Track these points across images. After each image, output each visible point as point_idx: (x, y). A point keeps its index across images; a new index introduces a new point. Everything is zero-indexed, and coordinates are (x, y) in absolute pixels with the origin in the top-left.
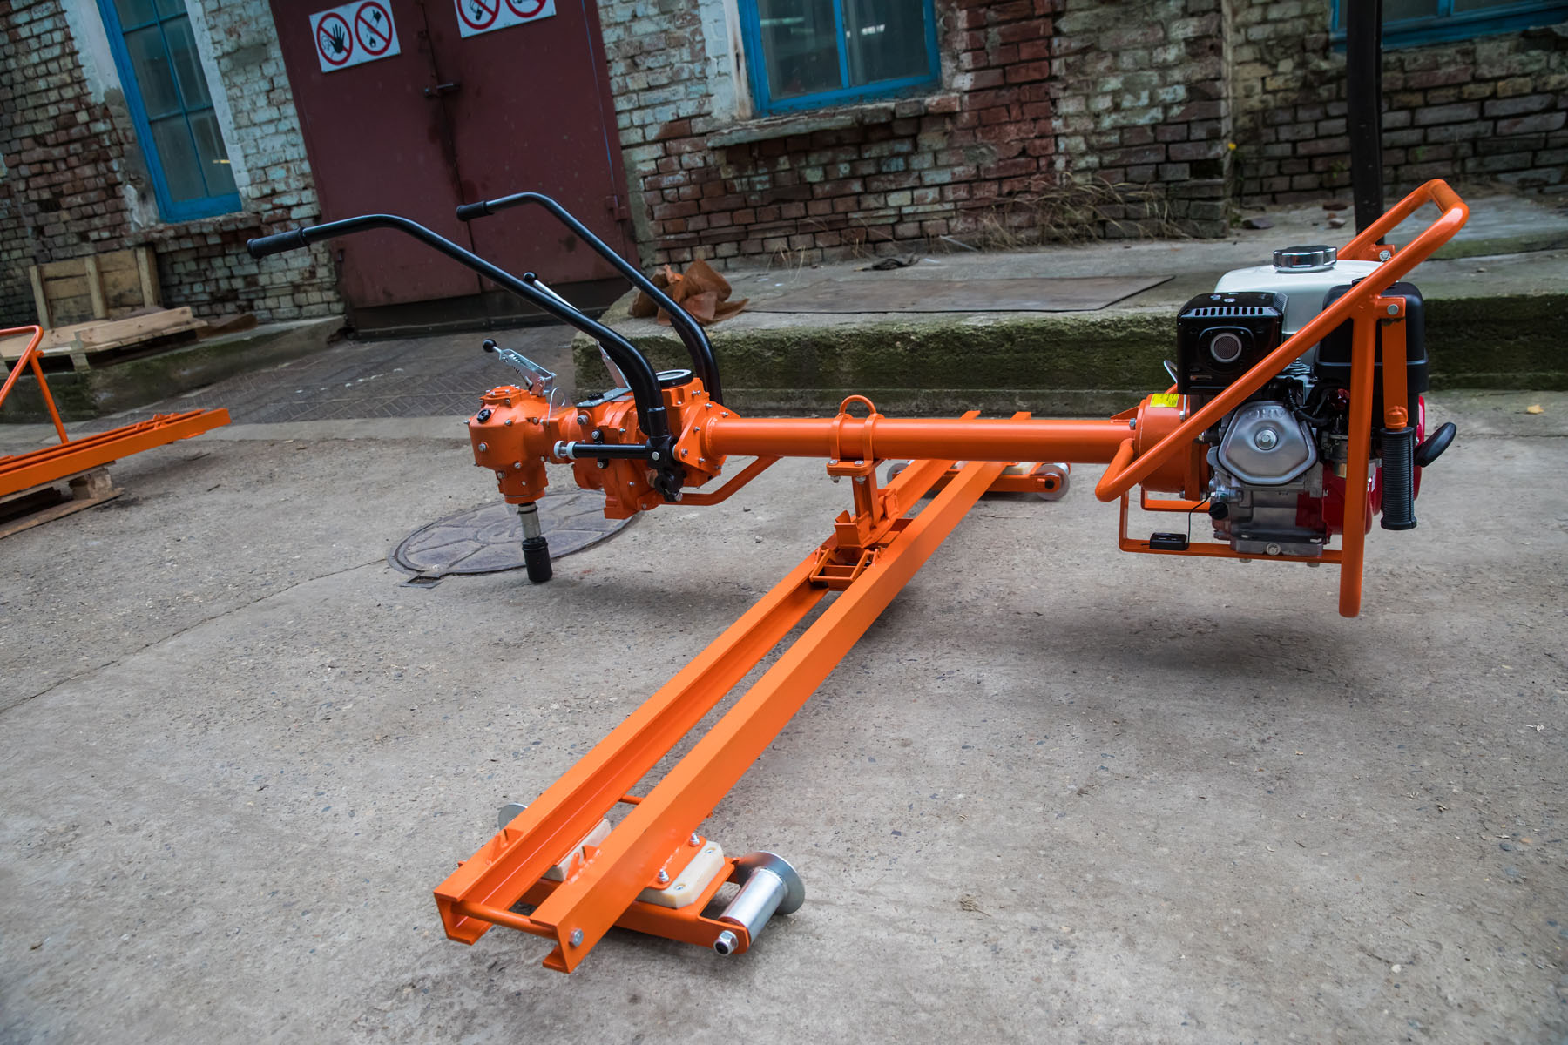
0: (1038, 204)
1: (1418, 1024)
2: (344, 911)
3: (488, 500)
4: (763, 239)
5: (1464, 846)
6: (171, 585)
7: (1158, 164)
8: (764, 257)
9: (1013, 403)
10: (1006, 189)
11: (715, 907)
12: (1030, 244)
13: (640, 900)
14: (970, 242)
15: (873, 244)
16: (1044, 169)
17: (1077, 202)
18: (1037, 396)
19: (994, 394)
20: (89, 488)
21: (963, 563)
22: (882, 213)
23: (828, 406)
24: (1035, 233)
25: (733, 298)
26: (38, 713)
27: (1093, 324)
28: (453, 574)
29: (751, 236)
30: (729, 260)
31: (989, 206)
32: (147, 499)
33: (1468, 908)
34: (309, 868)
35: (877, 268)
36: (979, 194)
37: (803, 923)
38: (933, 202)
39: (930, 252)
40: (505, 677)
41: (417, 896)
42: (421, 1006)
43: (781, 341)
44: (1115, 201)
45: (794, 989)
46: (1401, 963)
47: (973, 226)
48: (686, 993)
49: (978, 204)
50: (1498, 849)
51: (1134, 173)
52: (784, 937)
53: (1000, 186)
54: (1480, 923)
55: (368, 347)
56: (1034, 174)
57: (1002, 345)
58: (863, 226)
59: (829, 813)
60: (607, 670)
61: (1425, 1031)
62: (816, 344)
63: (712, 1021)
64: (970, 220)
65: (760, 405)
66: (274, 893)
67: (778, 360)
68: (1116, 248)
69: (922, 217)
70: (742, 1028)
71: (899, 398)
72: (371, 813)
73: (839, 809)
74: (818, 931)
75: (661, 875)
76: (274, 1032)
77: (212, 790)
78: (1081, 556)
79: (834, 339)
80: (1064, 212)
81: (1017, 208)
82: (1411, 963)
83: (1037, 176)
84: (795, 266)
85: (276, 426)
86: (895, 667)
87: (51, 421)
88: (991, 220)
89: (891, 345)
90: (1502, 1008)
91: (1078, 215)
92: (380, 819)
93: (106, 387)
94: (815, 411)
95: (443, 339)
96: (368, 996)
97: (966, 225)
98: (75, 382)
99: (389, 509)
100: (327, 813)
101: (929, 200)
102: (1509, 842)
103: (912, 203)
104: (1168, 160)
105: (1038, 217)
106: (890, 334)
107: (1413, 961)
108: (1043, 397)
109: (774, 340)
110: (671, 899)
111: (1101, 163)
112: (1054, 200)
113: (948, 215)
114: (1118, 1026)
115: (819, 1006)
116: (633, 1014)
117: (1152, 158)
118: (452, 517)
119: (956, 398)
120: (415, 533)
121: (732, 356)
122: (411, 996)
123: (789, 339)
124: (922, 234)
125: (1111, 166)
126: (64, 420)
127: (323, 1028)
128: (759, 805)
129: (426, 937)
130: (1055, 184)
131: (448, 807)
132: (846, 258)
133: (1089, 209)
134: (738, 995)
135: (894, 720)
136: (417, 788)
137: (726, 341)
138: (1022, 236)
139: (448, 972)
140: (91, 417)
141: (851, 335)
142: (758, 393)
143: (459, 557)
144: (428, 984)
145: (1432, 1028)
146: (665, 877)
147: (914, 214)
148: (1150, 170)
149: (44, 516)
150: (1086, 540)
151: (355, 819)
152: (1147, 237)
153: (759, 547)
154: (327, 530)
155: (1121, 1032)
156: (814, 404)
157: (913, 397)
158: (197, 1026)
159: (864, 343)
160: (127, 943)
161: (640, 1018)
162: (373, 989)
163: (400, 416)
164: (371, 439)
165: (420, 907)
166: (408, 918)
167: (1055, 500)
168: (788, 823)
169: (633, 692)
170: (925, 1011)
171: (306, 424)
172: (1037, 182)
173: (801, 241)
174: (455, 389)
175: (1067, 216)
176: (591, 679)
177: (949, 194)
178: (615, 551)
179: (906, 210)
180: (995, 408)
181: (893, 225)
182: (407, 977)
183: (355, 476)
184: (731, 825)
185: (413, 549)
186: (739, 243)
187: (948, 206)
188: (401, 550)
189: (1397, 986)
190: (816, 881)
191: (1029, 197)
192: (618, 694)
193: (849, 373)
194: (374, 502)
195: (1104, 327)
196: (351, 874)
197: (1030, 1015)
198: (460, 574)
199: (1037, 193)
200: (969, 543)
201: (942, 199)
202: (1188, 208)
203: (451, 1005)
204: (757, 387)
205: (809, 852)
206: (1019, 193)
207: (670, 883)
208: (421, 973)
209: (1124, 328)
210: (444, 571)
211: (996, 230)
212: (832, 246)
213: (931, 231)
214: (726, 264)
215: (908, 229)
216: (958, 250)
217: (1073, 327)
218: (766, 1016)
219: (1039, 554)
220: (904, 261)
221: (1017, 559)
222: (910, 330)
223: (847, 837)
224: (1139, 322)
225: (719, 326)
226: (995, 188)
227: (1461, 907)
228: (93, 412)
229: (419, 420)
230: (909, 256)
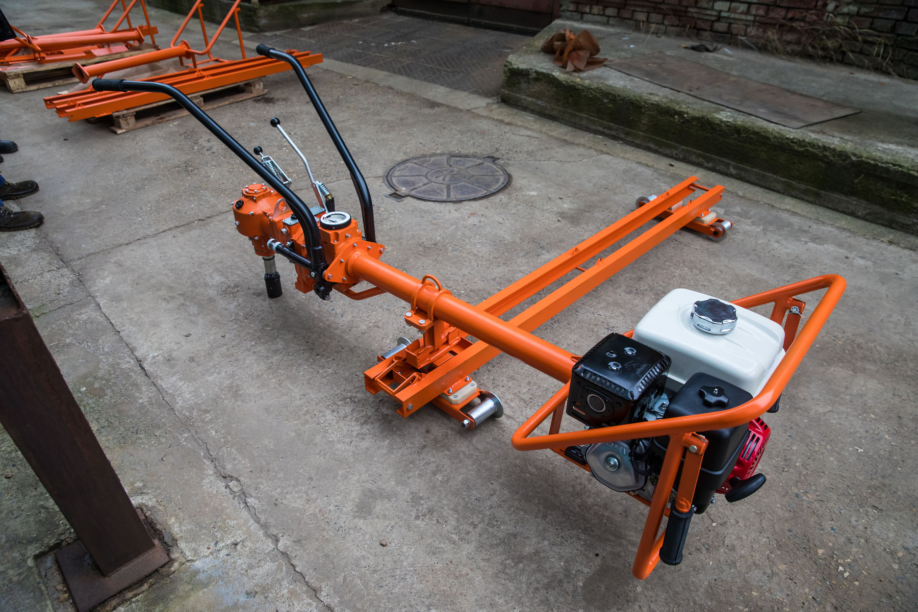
0: (806, 31)
1: (707, 546)
2: (331, 359)
3: (438, 152)
4: (634, 11)
5: (781, 489)
6: (284, 163)
7: (897, 21)
8: (632, 22)
9: (728, 168)
10: (790, 15)
11: (470, 406)
12: (793, 55)
13: (439, 396)
14: (756, 44)
15: (697, 31)
16: (819, 8)
17: (832, 35)
18: (742, 169)
19: (719, 161)
20: (253, 88)
21: (650, 267)
22: (708, 12)
23: (629, 139)
24: (798, 48)
25: (599, 56)
26: (226, 222)
27: (787, 139)
28: (411, 196)
29: (627, 7)
30: (611, 19)
31: (775, 24)
32: (278, 100)
33: (761, 513)
34: (322, 335)
35: (693, 48)
36: (772, 15)
37: (500, 424)
38: (742, 13)
39: (729, 44)
40: (419, 265)
41: (360, 362)
42: (352, 408)
43: (614, 96)
44: (857, 40)
45: (486, 448)
46: (718, 523)
47: (761, 34)
48: (447, 435)
49: (769, 21)
50: (794, 495)
51: (878, 23)
52: (490, 426)
53: (787, 13)
54: (761, 520)
55: (402, 19)
56: (812, 9)
57: (733, 135)
58: (694, 18)
59: (530, 379)
60: (464, 275)
61: (708, 549)
62: (632, 103)
63: (453, 450)
64: (761, 30)
65: (594, 128)
66: (307, 342)
67: (610, 106)
68: (843, 72)
69: (732, 21)
70: (462, 456)
71: (668, 146)
72: (350, 318)
73: (535, 378)
74: (504, 429)
75: (449, 390)
76: (300, 400)
77: (290, 285)
78: (710, 281)
79: (643, 104)
80: (822, 40)
81: (792, 30)
82: (722, 525)
83: (813, 11)
84: (647, 32)
85: (345, 65)
86: (590, 315)
87: (236, 28)
88: (773, 34)
89: (672, 116)
90: (743, 552)
91: (830, 44)
92: (353, 321)
93: (265, 17)
94: (622, 139)
95: (442, 24)
96: (334, 397)
97: (757, 33)
98: (251, 10)
99: (390, 143)
100: (333, 312)
101: (739, 11)
102: (802, 494)
103: (729, 11)
104: (905, 19)
105: (804, 39)
106: (674, 110)
107: (723, 524)
108: (746, 170)
109: (611, 94)
110: (451, 400)
111: (858, 12)
112: (818, 30)
113: (748, 23)
114: (596, 505)
115: (492, 458)
116: (425, 437)
117: (895, 15)
118: (418, 158)
119: (699, 156)
120: (399, 164)
121: (586, 96)
122: (349, 403)
123: (619, 96)
124: (729, 32)
125: (865, 15)
126: (242, 29)
127: (317, 404)
128: (504, 366)
129: (359, 381)
130: (822, 20)
131: (380, 324)
132: (679, 35)
133: (837, 41)
134: (465, 443)
135: (577, 344)
136: (370, 312)
137: (585, 87)
138: (789, 49)
139: (364, 398)
140: (256, 32)
141: (652, 104)
142: (595, 121)
143: (416, 186)
144: (356, 400)
145: (711, 549)
146: (451, 391)
147: (728, 18)
148: (889, 24)
149: (231, 100)
150: (717, 272)
151: (343, 318)
152: (868, 69)
153: (558, 224)
154: (359, 148)
155: (596, 508)
156: (622, 136)
157: (676, 148)
158: (275, 388)
159: (658, 110)
160: (253, 345)
161: (427, 439)
162: (337, 395)
163: (408, 76)
164: (390, 88)
165: (360, 367)
166: (354, 370)
167: (717, 242)
168: (512, 378)
169: (471, 291)
170: (529, 474)
171: (360, 68)
172: (811, 16)
173: (654, 17)
174: (440, 65)
175: (822, 42)
176: (456, 278)
177: (753, 11)
178: (490, 205)
179: (723, 14)
180: (718, 168)
181: (713, 22)
182: (349, 394)
183: (378, 114)
184: (489, 371)
185: (397, 173)
186: (619, 9)
187: (750, 18)
188: (390, 173)
189: (709, 531)
190: (512, 408)
191: (802, 24)
192: (465, 290)
193: (645, 124)
194: (384, 136)
195: (793, 142)
196: (337, 343)
197: (567, 489)
198: (414, 197)
199: (809, 23)
200: (659, 255)
201: (748, 12)
202: (905, 55)
203: (363, 411)
204: (594, 117)
205: (515, 394)
206: (797, 20)
207: (452, 394)
208: (354, 395)
209: (804, 146)
210: (407, 193)
211: (774, 40)
212: (672, 26)
213: (734, 31)
214: (608, 21)
215: (721, 26)
216: (746, 47)
217: (775, 137)
218: (472, 455)
219: (690, 273)
220: (710, 48)
221: (678, 272)
222: (685, 110)
223: (532, 393)
224: (814, 145)
225: (584, 75)
226: (783, 13)
227: (758, 512)
228: (257, 29)
229: (417, 82)
230: (715, 45)
